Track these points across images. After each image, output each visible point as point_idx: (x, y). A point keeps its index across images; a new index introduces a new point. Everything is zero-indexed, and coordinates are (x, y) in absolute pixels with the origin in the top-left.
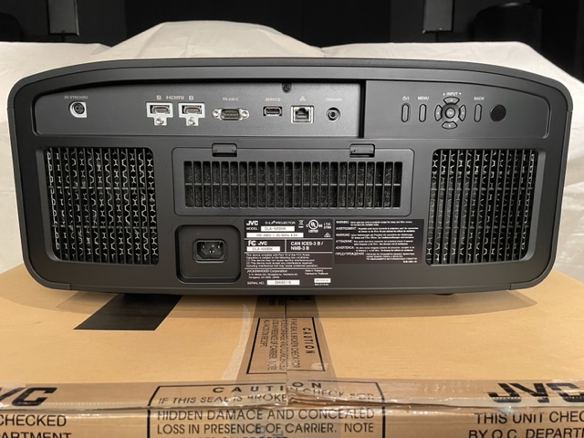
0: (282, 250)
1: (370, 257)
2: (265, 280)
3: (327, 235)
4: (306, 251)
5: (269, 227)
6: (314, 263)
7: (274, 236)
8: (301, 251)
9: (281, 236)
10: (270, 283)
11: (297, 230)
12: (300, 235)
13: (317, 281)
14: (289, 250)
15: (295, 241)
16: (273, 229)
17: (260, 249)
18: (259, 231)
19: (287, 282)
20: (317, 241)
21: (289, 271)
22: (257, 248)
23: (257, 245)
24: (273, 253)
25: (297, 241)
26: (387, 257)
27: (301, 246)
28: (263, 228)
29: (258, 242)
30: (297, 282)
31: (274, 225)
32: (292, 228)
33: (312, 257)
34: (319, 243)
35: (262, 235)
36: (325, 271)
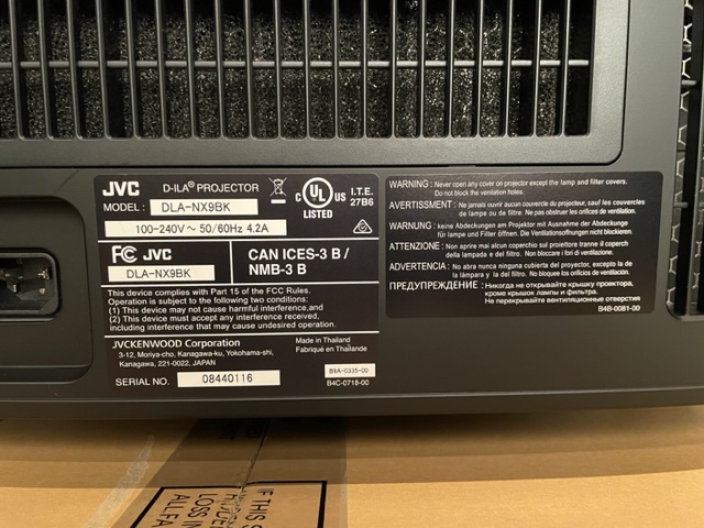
0: (221, 275)
1: (495, 295)
2: (171, 373)
3: (362, 227)
4: (295, 277)
5: (175, 203)
6: (323, 316)
7: (192, 230)
8: (282, 278)
9: (214, 230)
10: (186, 380)
11: (266, 212)
12: (278, 227)
13: (333, 371)
14: (242, 275)
15: (259, 246)
16: (188, 206)
17: (150, 274)
18: (144, 214)
19: (239, 379)
20: (329, 246)
21: (247, 343)
22: (140, 269)
23: (140, 262)
24: (191, 287)
25: (268, 246)
26: (547, 294)
27: (282, 262)
28: (156, 206)
29: (141, 249)
30: (271, 378)
31: (192, 194)
32: (251, 206)
33: (315, 296)
34: (336, 253)
35: (156, 229)
36: (356, 341)
